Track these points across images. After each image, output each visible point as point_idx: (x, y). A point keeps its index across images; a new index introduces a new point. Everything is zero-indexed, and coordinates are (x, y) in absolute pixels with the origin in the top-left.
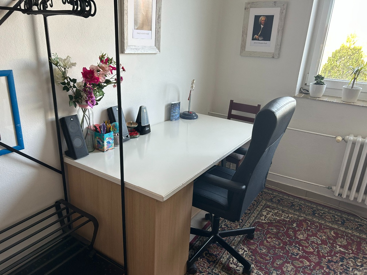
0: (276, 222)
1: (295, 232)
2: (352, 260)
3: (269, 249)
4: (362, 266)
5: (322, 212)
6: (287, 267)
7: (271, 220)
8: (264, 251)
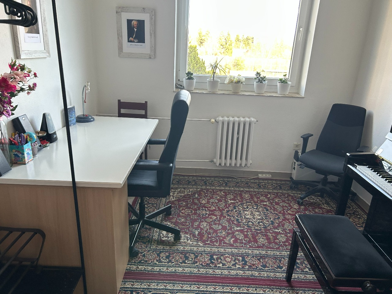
0: (182, 198)
1: (198, 200)
2: (240, 206)
3: (185, 217)
4: (247, 208)
5: (211, 181)
6: (203, 224)
7: (178, 198)
8: (183, 220)
